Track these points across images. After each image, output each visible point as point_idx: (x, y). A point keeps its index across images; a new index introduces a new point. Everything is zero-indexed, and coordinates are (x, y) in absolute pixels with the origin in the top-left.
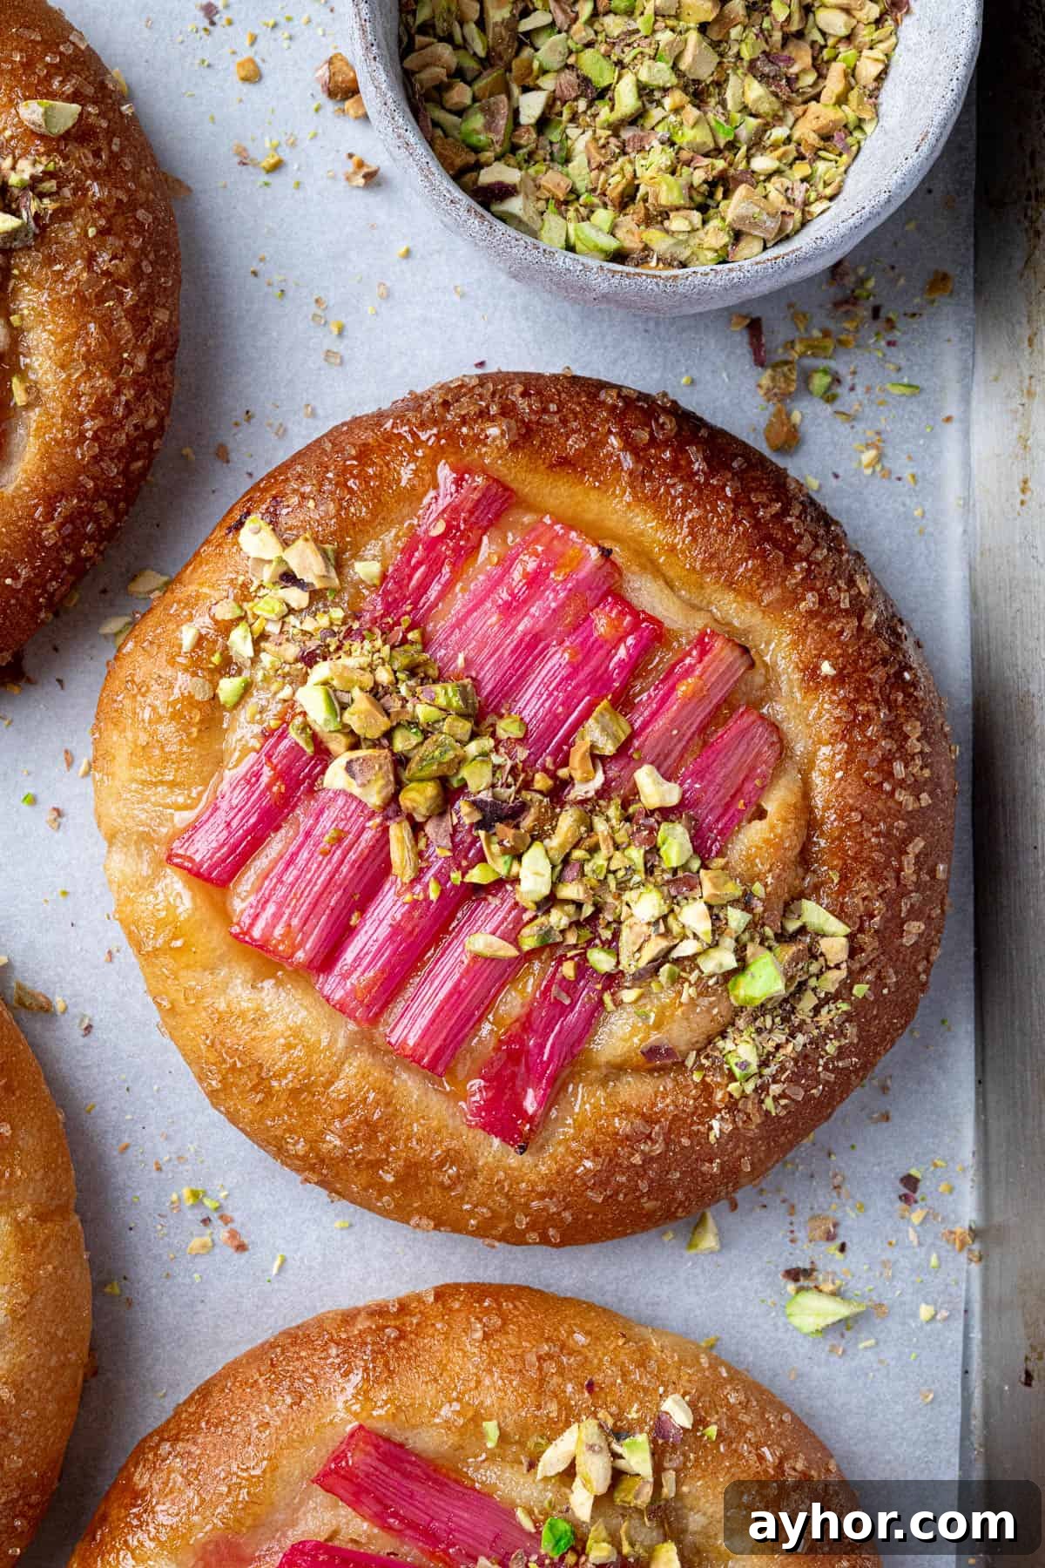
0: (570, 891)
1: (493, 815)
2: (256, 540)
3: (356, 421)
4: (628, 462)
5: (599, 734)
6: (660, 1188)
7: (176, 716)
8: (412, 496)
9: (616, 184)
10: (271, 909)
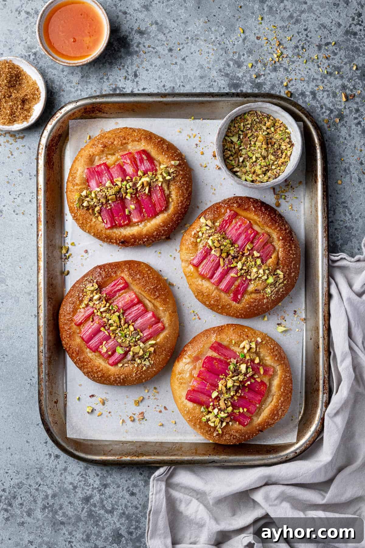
0: (244, 268)
1: (234, 257)
2: (202, 220)
3: (217, 204)
4: (254, 209)
5: (248, 247)
6: (257, 309)
7: (191, 244)
8: (224, 214)
9: (253, 170)
10: (204, 270)
